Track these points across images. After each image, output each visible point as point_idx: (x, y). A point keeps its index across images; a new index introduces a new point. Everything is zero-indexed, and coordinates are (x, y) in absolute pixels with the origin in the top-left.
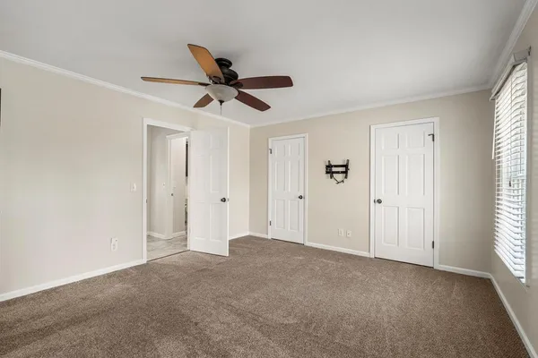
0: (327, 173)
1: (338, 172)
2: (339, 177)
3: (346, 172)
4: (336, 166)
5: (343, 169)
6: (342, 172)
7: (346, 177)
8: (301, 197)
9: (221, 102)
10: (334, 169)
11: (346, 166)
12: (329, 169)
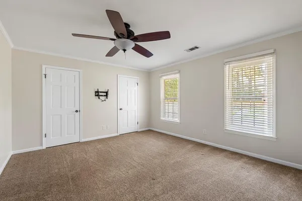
0: (96, 96)
1: (102, 96)
2: (103, 98)
3: (107, 96)
4: (101, 92)
5: (105, 94)
6: (104, 96)
7: (107, 98)
8: (77, 111)
9: (125, 50)
10: (100, 94)
11: (107, 93)
12: (97, 94)
